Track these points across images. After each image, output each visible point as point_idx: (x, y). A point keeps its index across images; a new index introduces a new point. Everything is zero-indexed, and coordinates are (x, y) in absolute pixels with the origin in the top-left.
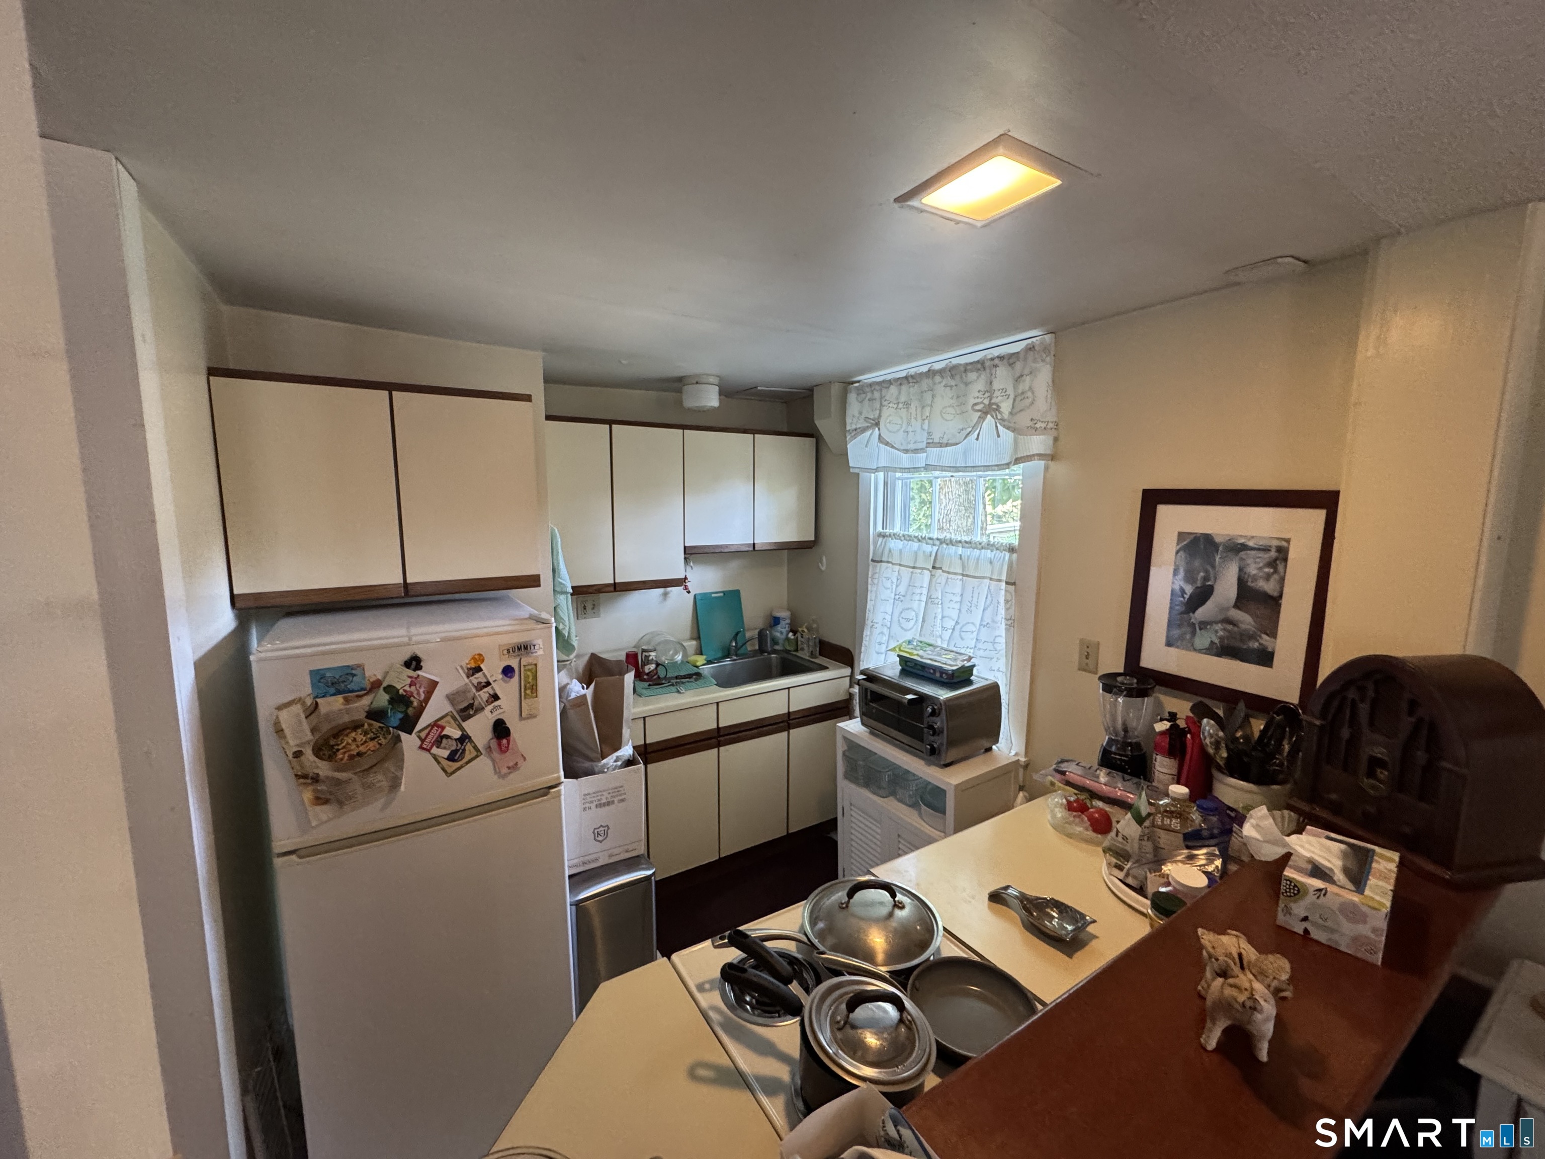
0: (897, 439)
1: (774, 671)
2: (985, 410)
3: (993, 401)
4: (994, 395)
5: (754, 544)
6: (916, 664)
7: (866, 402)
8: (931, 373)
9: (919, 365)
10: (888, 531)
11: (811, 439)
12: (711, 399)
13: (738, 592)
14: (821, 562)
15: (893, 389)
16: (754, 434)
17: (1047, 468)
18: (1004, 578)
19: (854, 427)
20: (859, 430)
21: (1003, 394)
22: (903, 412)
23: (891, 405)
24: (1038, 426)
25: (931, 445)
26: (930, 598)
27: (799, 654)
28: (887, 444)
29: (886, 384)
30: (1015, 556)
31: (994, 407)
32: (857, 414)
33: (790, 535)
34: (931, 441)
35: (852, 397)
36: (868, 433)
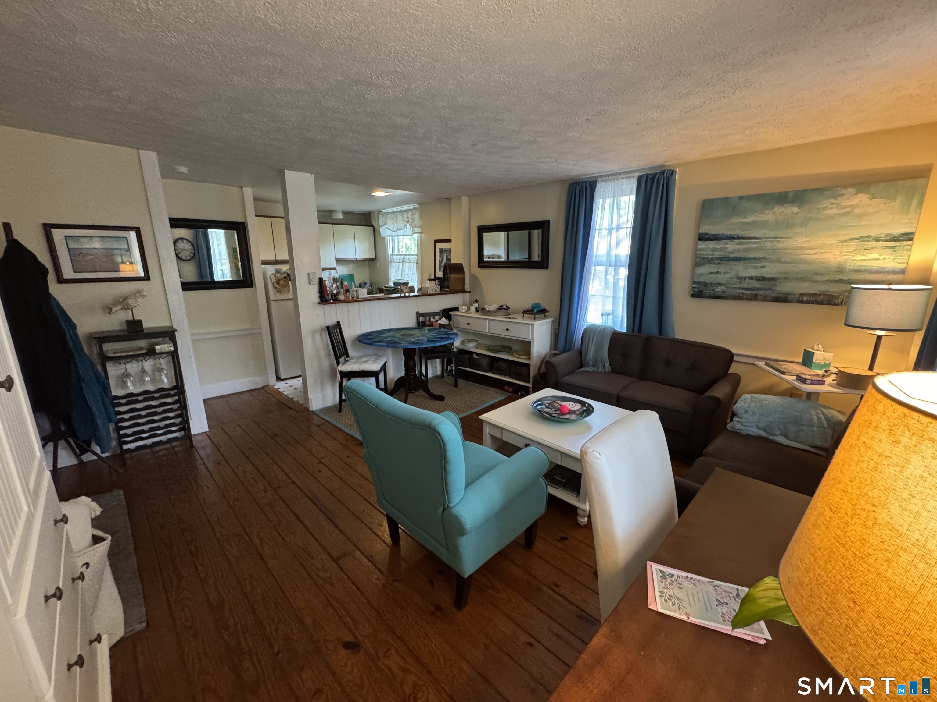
0: (391, 228)
3: (408, 220)
4: (409, 218)
5: (356, 259)
7: (384, 218)
8: (397, 212)
9: (395, 209)
10: (394, 253)
11: (371, 227)
12: (340, 216)
13: (353, 274)
14: (378, 265)
15: (390, 215)
16: (354, 226)
17: (421, 236)
18: (415, 262)
19: (381, 224)
22: (392, 221)
23: (389, 219)
24: (418, 226)
28: (389, 229)
29: (388, 213)
30: (417, 257)
32: (382, 221)
33: (367, 256)
34: (397, 229)
35: (381, 216)
36: (384, 226)
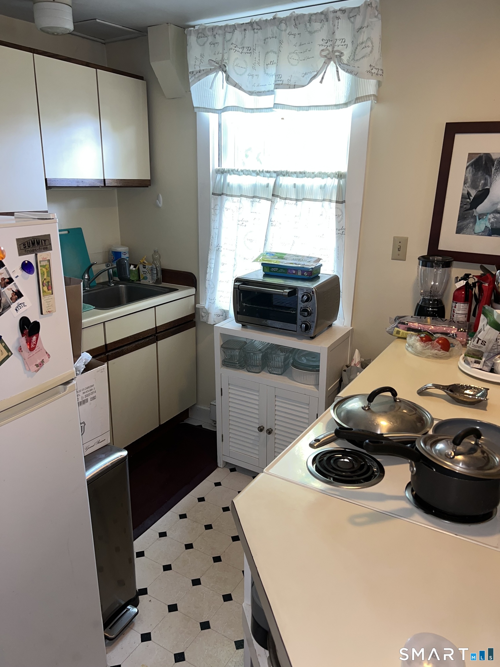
0: (243, 81)
1: (125, 299)
2: (329, 57)
3: (335, 49)
4: (336, 44)
5: (104, 180)
6: (279, 269)
7: (207, 45)
8: (276, 21)
11: (142, 81)
12: (64, 22)
13: (80, 230)
14: (158, 198)
15: (238, 34)
16: (96, 68)
17: (372, 109)
18: (334, 198)
19: (198, 69)
20: (202, 72)
21: (343, 44)
22: (248, 57)
23: (237, 49)
24: (373, 71)
25: (281, 86)
26: (271, 221)
27: (143, 282)
28: (236, 85)
29: (230, 29)
30: (342, 182)
31: (337, 54)
32: (199, 57)
34: (280, 82)
35: (192, 40)
36: (212, 76)
